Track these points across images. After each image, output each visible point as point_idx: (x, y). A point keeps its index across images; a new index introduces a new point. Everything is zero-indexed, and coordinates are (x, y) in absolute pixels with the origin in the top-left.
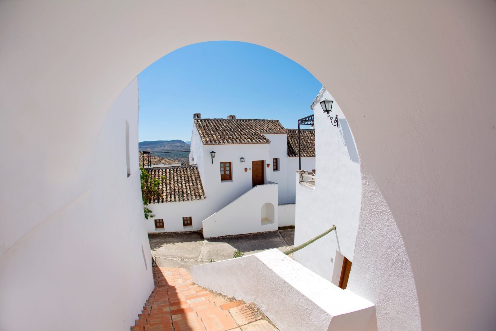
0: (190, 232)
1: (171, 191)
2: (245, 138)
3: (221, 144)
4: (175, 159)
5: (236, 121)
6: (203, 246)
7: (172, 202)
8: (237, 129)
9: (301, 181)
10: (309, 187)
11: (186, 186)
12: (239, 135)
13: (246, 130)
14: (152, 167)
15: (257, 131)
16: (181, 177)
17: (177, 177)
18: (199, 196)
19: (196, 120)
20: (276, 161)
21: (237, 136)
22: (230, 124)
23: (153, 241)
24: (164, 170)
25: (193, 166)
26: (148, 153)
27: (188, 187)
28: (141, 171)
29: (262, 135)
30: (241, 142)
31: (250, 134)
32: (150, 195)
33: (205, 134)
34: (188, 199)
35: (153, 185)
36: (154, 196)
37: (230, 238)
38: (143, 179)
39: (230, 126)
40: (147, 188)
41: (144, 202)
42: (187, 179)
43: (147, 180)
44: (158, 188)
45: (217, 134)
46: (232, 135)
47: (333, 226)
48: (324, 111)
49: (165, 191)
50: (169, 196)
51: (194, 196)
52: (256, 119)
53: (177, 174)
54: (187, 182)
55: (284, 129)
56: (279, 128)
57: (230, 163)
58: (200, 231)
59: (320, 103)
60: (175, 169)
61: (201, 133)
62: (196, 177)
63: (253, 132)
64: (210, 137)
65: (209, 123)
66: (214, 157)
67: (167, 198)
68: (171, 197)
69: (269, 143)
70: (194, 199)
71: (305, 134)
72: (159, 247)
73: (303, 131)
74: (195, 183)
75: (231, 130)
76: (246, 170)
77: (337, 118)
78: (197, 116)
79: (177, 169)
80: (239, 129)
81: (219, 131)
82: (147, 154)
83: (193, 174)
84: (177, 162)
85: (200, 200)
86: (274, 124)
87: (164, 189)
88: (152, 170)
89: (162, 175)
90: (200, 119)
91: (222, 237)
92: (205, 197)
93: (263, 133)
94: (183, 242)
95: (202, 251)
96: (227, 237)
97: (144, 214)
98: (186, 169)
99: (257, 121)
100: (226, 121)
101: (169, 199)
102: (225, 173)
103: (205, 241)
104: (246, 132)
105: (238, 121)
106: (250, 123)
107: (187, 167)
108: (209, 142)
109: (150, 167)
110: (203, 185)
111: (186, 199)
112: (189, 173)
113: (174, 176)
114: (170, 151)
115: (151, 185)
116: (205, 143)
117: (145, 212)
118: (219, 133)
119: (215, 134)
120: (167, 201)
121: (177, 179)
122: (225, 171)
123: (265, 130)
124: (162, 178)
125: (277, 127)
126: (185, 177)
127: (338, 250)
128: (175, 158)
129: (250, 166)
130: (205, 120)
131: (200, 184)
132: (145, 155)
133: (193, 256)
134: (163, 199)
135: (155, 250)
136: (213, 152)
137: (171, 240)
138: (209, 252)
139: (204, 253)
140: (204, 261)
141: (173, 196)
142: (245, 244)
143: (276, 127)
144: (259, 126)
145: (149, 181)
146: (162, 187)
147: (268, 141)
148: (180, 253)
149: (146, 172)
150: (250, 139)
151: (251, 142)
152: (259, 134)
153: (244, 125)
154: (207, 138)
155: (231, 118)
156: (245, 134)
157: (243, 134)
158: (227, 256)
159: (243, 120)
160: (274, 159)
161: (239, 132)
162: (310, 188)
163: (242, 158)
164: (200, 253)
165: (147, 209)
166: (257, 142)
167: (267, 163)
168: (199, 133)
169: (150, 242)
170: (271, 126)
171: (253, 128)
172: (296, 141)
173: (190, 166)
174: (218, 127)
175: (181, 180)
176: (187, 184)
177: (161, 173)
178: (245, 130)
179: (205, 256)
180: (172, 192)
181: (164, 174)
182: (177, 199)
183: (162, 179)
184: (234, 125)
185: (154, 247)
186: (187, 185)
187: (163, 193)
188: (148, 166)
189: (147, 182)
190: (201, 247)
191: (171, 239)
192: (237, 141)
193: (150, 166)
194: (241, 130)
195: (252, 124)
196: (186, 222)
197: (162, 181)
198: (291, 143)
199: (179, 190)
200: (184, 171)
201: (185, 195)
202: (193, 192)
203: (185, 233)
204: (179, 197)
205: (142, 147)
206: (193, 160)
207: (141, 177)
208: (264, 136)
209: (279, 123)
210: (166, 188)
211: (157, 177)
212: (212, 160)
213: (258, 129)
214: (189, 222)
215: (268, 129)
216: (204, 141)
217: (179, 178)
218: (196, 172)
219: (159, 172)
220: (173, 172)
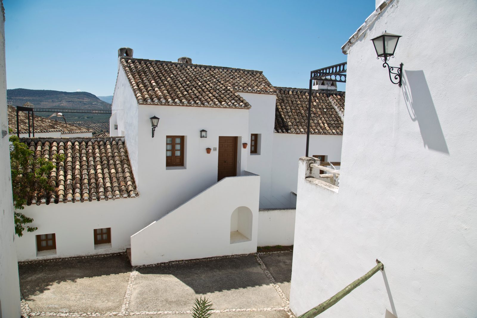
0: (106, 256)
1: (74, 182)
2: (210, 98)
3: (169, 105)
4: (79, 124)
5: (193, 68)
6: (130, 282)
7: (76, 203)
8: (196, 82)
9: (308, 175)
10: (325, 188)
11: (103, 174)
12: (199, 92)
13: (211, 85)
14: (37, 136)
15: (229, 88)
16: (94, 158)
17: (87, 158)
18: (127, 192)
19: (123, 60)
20: (255, 138)
21: (195, 93)
22: (183, 71)
23: (29, 279)
24: (61, 144)
25: (117, 139)
26: (29, 110)
27: (107, 175)
28: (11, 143)
29: (236, 94)
30: (203, 104)
31: (218, 91)
32: (31, 190)
33: (141, 85)
34: (106, 198)
35: (37, 170)
36: (40, 190)
37: (177, 265)
38: (17, 158)
39: (184, 75)
40: (23, 175)
41: (15, 202)
42: (106, 162)
43: (26, 160)
44: (49, 176)
45: (161, 87)
46: (187, 92)
47: (378, 262)
48: (379, 56)
49: (62, 182)
50: (71, 191)
51: (117, 192)
52: (227, 68)
53: (87, 152)
54: (105, 166)
55: (272, 87)
56: (264, 84)
57: (182, 138)
58: (125, 253)
59: (373, 40)
60: (84, 143)
61: (133, 82)
62: (122, 159)
63: (221, 88)
64: (150, 92)
65: (148, 68)
66: (157, 126)
67: (65, 196)
68: (74, 193)
69: (248, 108)
70: (118, 196)
71: (304, 96)
72: (42, 291)
73: (301, 92)
74: (120, 169)
75: (186, 83)
76: (208, 150)
77: (401, 69)
78: (125, 53)
79: (87, 143)
80: (198, 82)
81: (166, 82)
82: (27, 112)
83: (116, 154)
84: (84, 130)
85: (128, 199)
86: (255, 77)
87: (62, 177)
88: (36, 141)
89: (58, 152)
90: (131, 58)
91: (164, 263)
92: (137, 195)
93: (238, 91)
94: (92, 277)
95: (128, 292)
96: (173, 263)
97: (13, 225)
98: (105, 144)
99: (227, 70)
100: (176, 66)
101: (70, 197)
102: (173, 153)
103: (135, 273)
104: (211, 87)
105: (196, 68)
106: (217, 74)
107: (105, 140)
108: (149, 101)
109: (32, 137)
110: (134, 172)
111: (103, 197)
112: (109, 150)
113: (80, 154)
114: (70, 111)
115: (33, 170)
116: (141, 101)
117: (16, 221)
118: (165, 85)
119: (158, 86)
120: (65, 200)
121: (88, 161)
122: (173, 150)
123: (241, 86)
124: (58, 158)
125: (261, 82)
126: (101, 158)
127: (391, 310)
128: (80, 122)
129: (215, 144)
130: (140, 61)
131: (128, 171)
132: (20, 113)
133: (110, 304)
134: (57, 196)
135: (30, 300)
136: (155, 118)
137: (69, 274)
138: (141, 294)
139: (132, 297)
140: (132, 314)
141: (78, 190)
142: (204, 277)
143: (259, 82)
144: (232, 80)
145: (30, 162)
146: (57, 174)
147: (247, 106)
148: (84, 301)
149: (23, 146)
150: (217, 99)
151: (219, 104)
152: (231, 92)
153: (206, 76)
154: (145, 93)
155: (185, 63)
156: (209, 91)
157: (206, 90)
158: (175, 302)
159: (206, 67)
160: (252, 135)
161: (199, 86)
162: (328, 189)
163: (203, 131)
164: (124, 296)
165: (23, 216)
166: (229, 105)
167: (244, 141)
168: (131, 83)
169: (20, 283)
170: (250, 80)
171: (222, 82)
172: (288, 108)
173: (111, 139)
174: (163, 75)
175: (94, 162)
176: (106, 170)
177: (54, 148)
178: (209, 85)
179: (133, 303)
180: (76, 183)
181: (62, 151)
182: (86, 196)
183: (57, 160)
184: (191, 74)
185: (28, 291)
186: (105, 172)
187: (57, 185)
188: (28, 134)
189: (25, 164)
190: (125, 284)
191: (68, 272)
192: (197, 102)
193: (32, 135)
194: (203, 84)
195: (219, 76)
196: (99, 237)
197: (58, 164)
198: (280, 110)
199: (89, 180)
200: (99, 147)
201: (102, 190)
202: (116, 184)
203: (96, 259)
204: (90, 193)
205: (15, 99)
206: (117, 129)
207: (11, 154)
208: (241, 96)
209: (264, 76)
210: (65, 176)
211: (47, 156)
212: (153, 131)
213: (230, 83)
214: (105, 236)
215: (245, 85)
216: (140, 97)
217: (91, 159)
218: (122, 150)
219: (51, 147)
220: (80, 147)
